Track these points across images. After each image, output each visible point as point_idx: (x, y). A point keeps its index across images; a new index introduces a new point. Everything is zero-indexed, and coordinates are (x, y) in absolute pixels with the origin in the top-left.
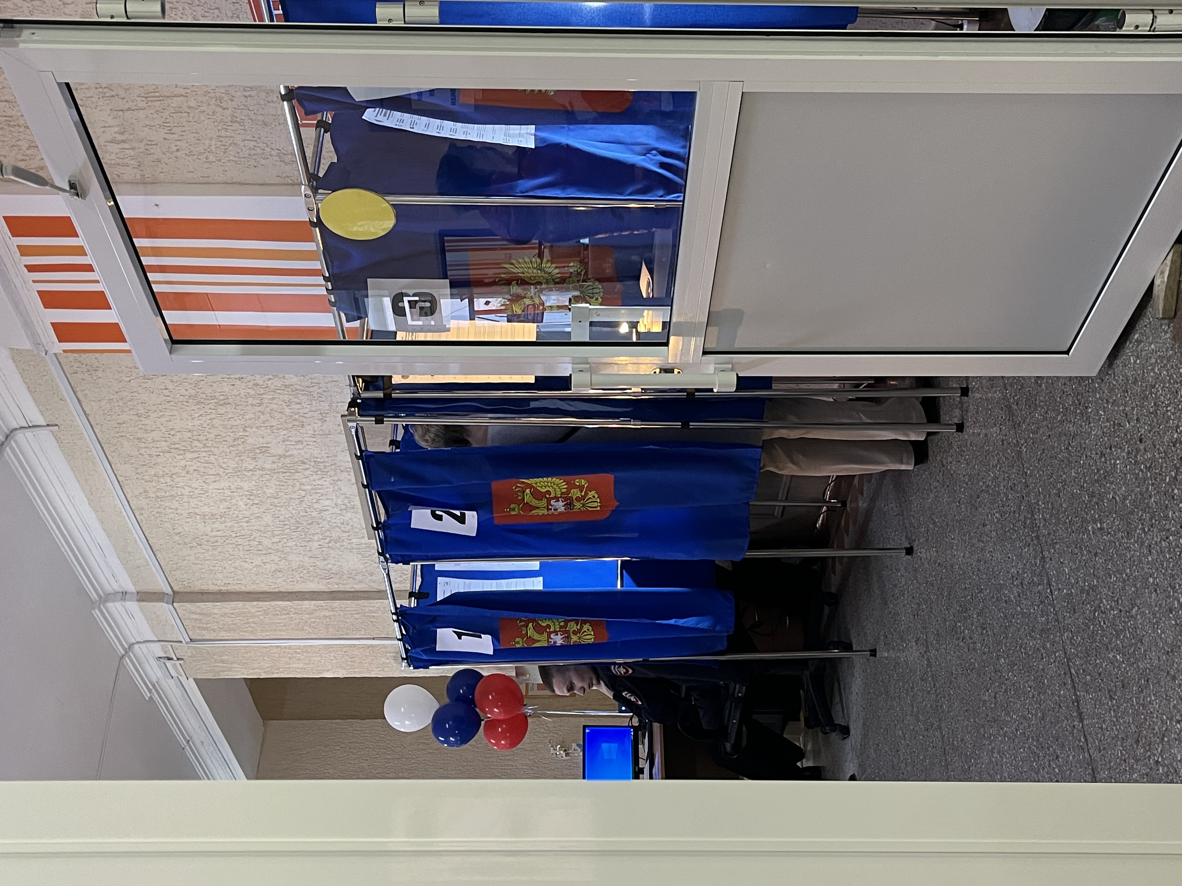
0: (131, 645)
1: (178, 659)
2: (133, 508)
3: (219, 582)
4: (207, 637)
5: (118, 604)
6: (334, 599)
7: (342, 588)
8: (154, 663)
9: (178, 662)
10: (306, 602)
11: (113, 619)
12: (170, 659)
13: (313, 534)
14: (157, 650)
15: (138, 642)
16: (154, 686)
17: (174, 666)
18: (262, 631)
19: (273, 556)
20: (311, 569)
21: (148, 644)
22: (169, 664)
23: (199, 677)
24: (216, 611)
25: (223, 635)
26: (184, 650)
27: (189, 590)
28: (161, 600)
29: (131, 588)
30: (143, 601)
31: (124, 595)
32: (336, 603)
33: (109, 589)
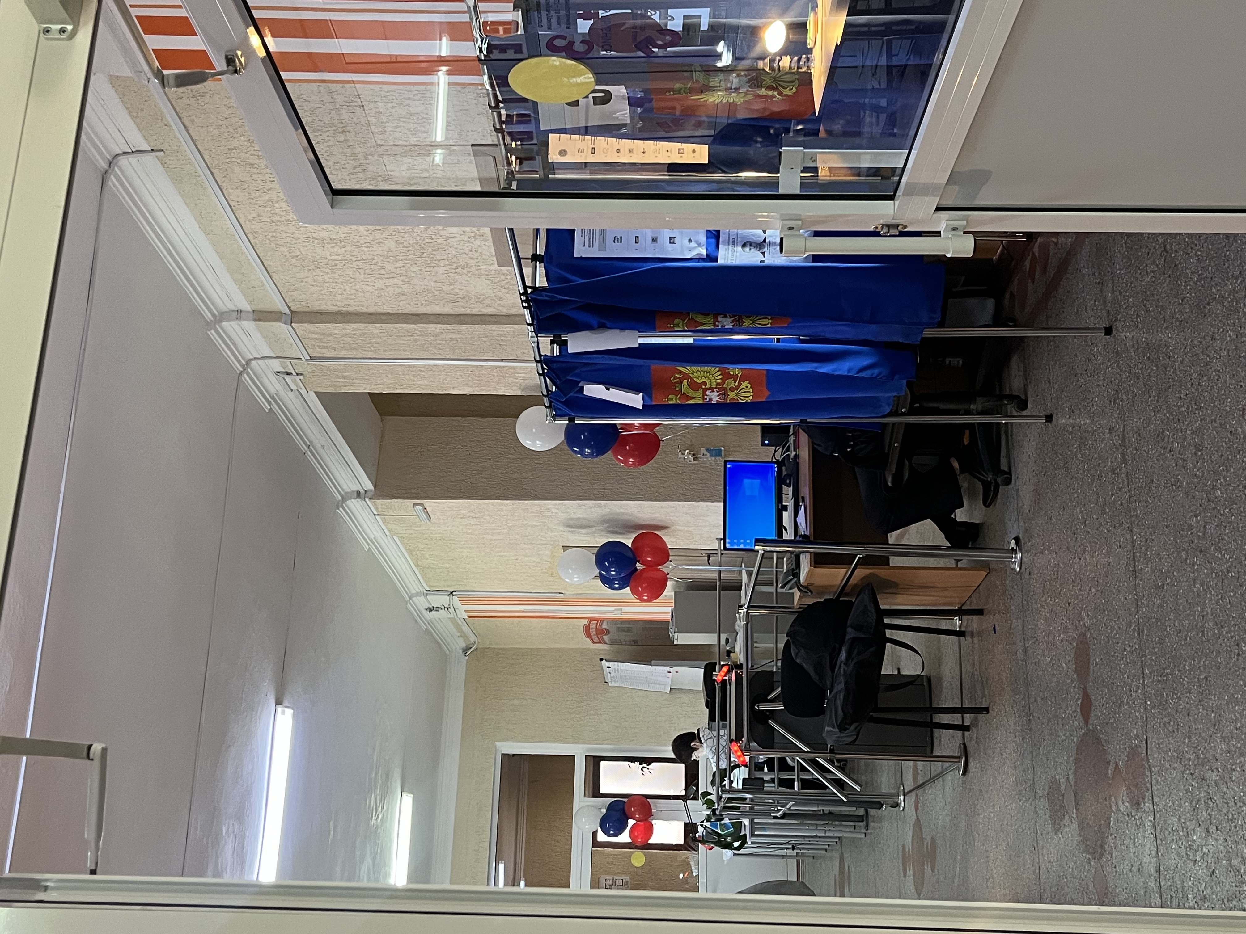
0: (248, 362)
1: (297, 374)
2: (247, 232)
3: (339, 304)
4: (328, 355)
5: (234, 324)
6: (461, 323)
7: (468, 311)
8: (273, 377)
9: (298, 378)
10: (431, 325)
11: (229, 337)
12: (289, 374)
13: (439, 261)
14: (277, 365)
15: (255, 359)
16: (273, 398)
17: (294, 381)
18: (385, 351)
19: (396, 281)
20: (437, 293)
21: (267, 361)
22: (288, 378)
23: (319, 390)
24: (336, 332)
25: (343, 353)
26: (304, 367)
27: (307, 310)
28: (278, 320)
29: (246, 307)
30: (259, 320)
31: (239, 314)
32: (464, 327)
33: (223, 308)
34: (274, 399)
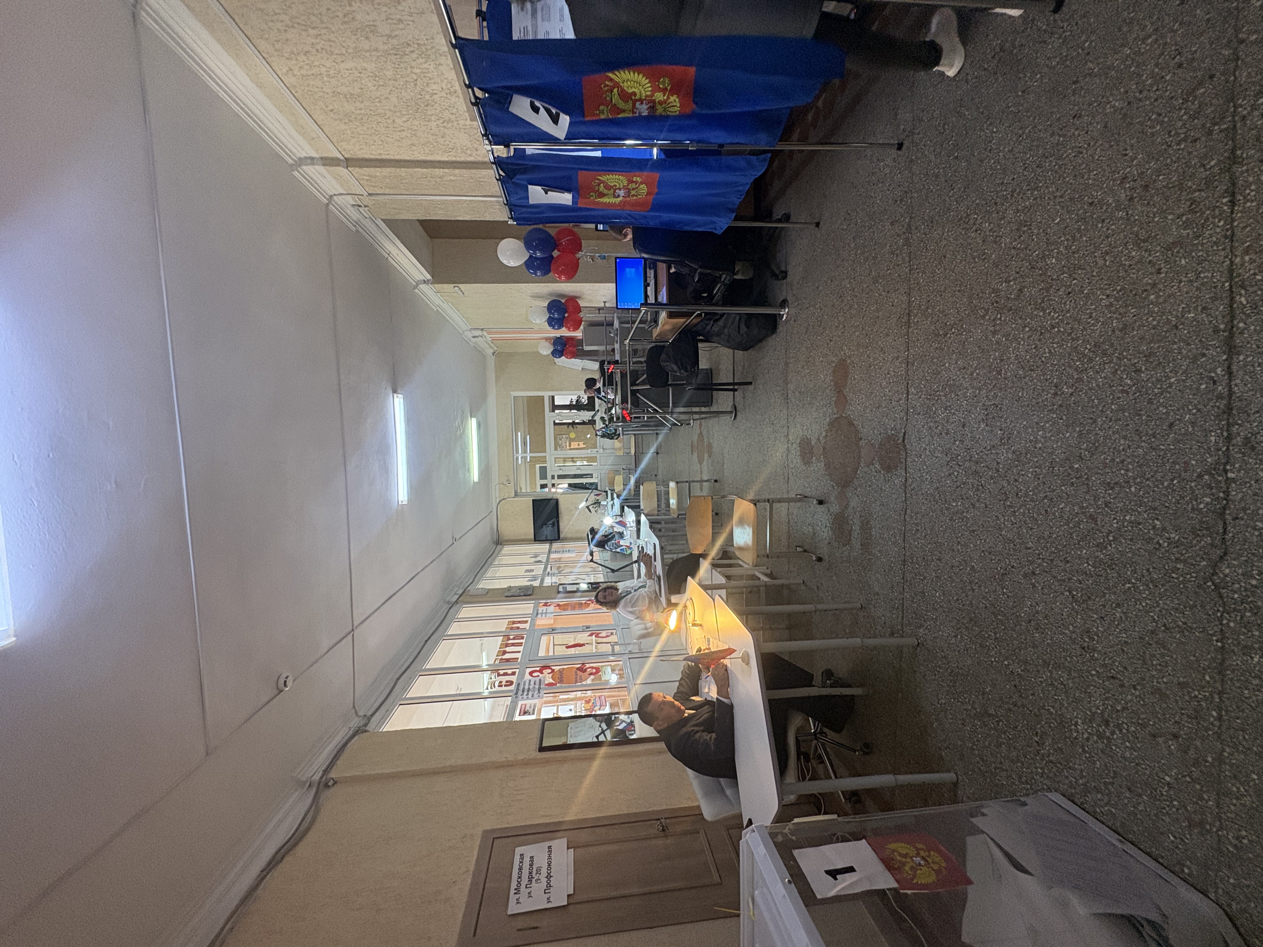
0: (331, 196)
1: (365, 206)
2: (288, 85)
3: (374, 153)
4: (378, 192)
5: (311, 167)
6: (455, 168)
7: (458, 159)
8: (352, 209)
9: (366, 209)
10: (436, 170)
11: (309, 176)
12: (360, 206)
13: (431, 115)
14: (350, 200)
15: (335, 195)
17: (364, 211)
18: (413, 189)
19: (405, 133)
20: (435, 144)
21: (343, 196)
22: (360, 208)
23: (384, 218)
24: (378, 174)
25: (387, 191)
26: (367, 200)
27: (355, 157)
28: (338, 165)
29: (314, 155)
30: (326, 165)
31: (311, 160)
32: (457, 171)
33: (299, 155)
34: (357, 223)
